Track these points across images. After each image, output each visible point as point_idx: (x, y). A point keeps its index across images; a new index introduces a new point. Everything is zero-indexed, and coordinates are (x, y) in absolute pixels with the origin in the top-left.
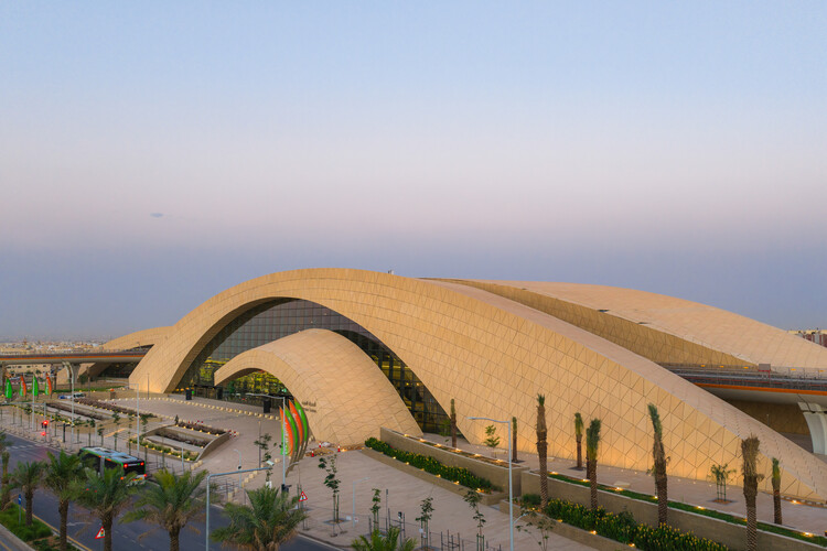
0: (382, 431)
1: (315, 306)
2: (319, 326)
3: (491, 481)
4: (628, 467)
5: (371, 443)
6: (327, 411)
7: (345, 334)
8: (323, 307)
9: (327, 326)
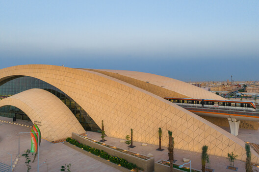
0: (73, 134)
1: (35, 79)
2: (37, 87)
3: (137, 165)
4: (179, 148)
5: (69, 140)
6: (46, 126)
7: (49, 90)
8: (39, 80)
9: (41, 88)
